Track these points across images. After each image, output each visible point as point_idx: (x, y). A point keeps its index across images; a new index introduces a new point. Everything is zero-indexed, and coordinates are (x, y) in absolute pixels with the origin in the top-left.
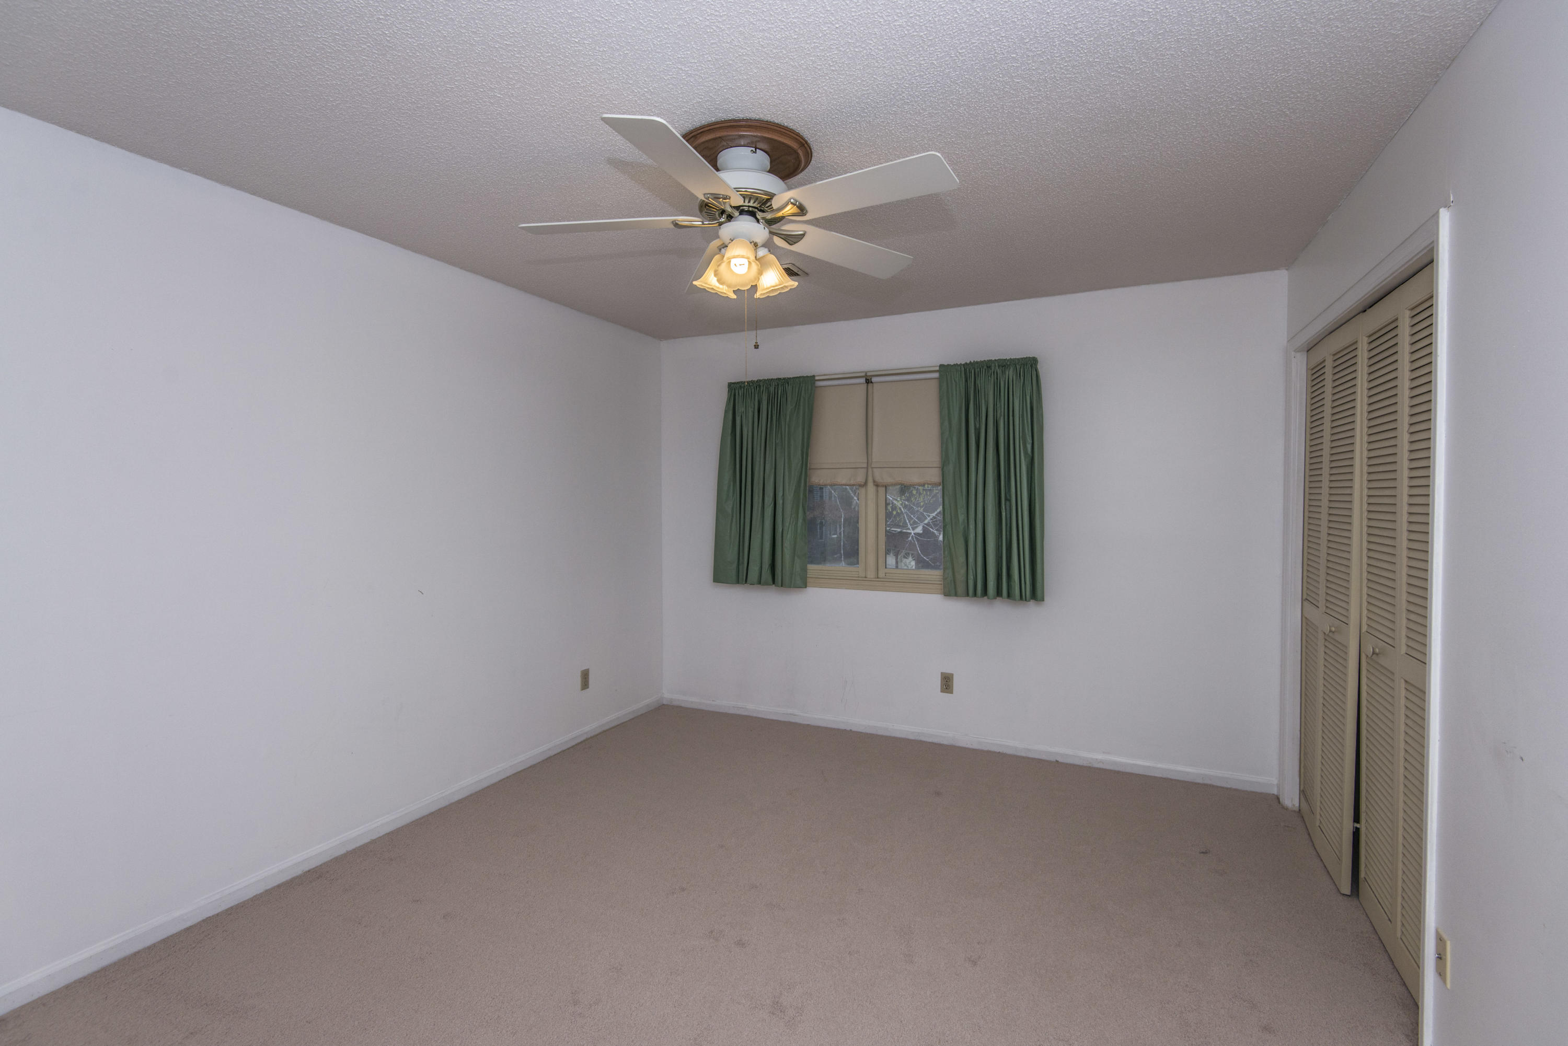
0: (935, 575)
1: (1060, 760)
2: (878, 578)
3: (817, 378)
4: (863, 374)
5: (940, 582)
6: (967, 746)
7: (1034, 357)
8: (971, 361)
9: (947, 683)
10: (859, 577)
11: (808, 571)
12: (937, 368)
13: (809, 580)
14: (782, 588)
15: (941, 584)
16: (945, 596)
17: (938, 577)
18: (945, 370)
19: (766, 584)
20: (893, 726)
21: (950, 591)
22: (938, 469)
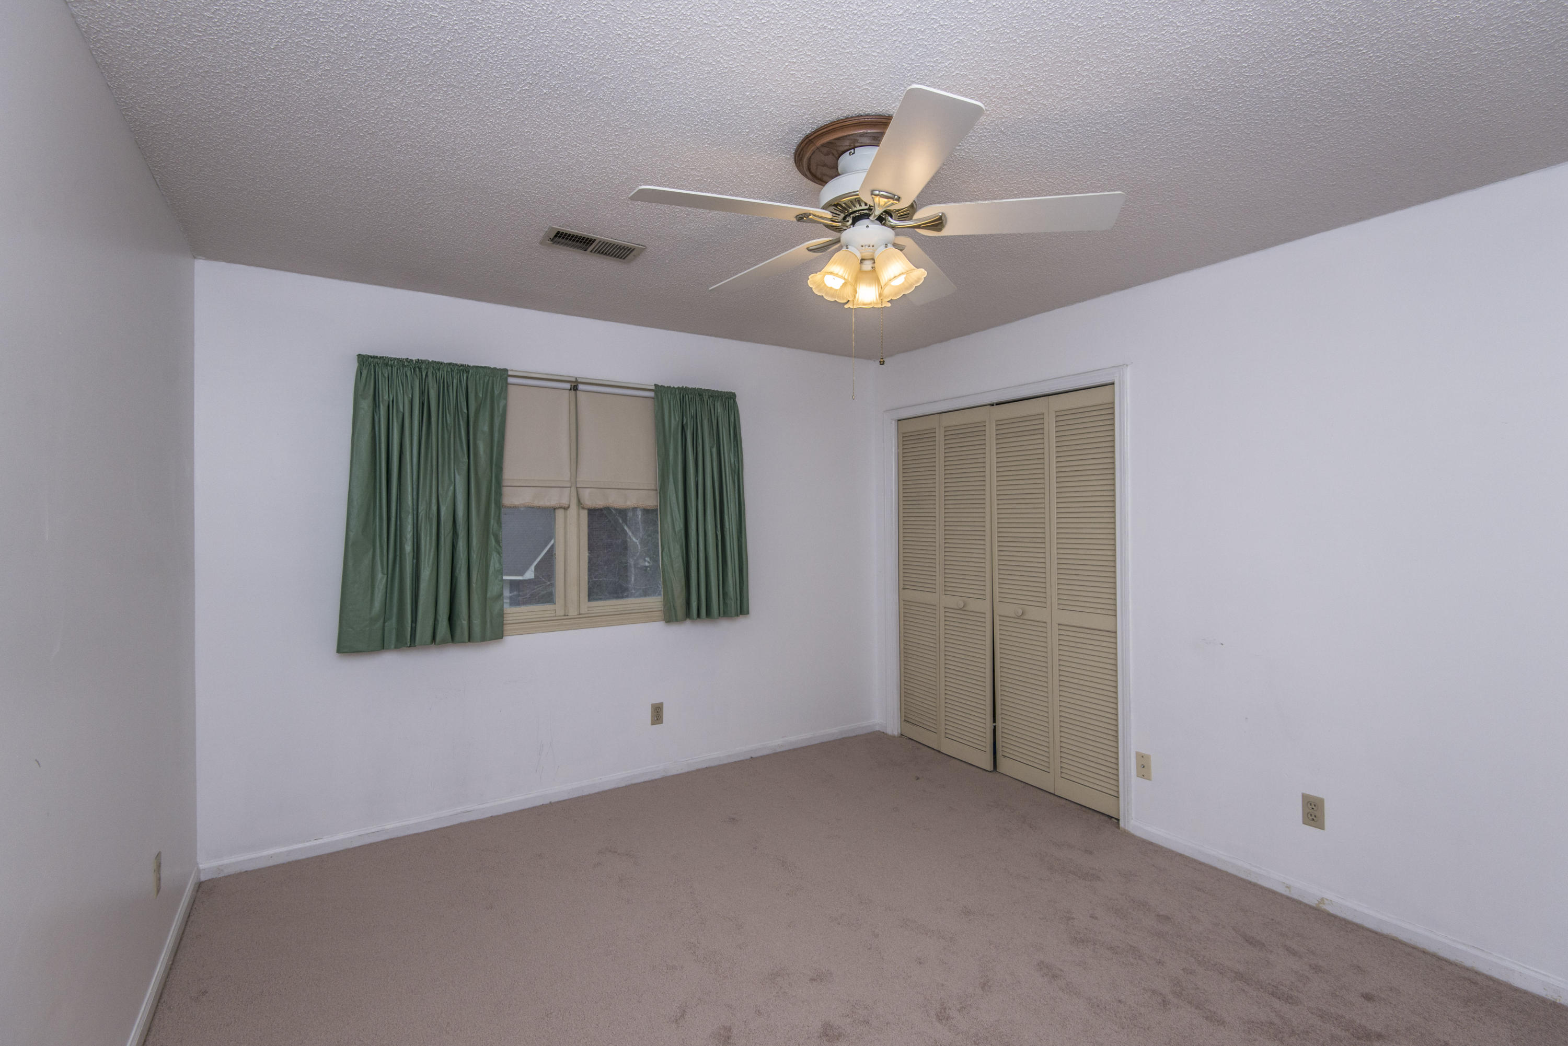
0: (655, 602)
1: (754, 756)
2: (580, 614)
3: (510, 373)
4: (574, 380)
5: (660, 609)
6: (679, 772)
7: (734, 393)
8: (683, 387)
9: (657, 714)
10: (556, 616)
11: (505, 616)
12: (653, 388)
13: (506, 627)
14: (470, 643)
15: (661, 611)
16: (666, 622)
17: (658, 604)
18: (659, 390)
19: (444, 642)
20: (601, 779)
21: (670, 617)
22: (653, 493)
